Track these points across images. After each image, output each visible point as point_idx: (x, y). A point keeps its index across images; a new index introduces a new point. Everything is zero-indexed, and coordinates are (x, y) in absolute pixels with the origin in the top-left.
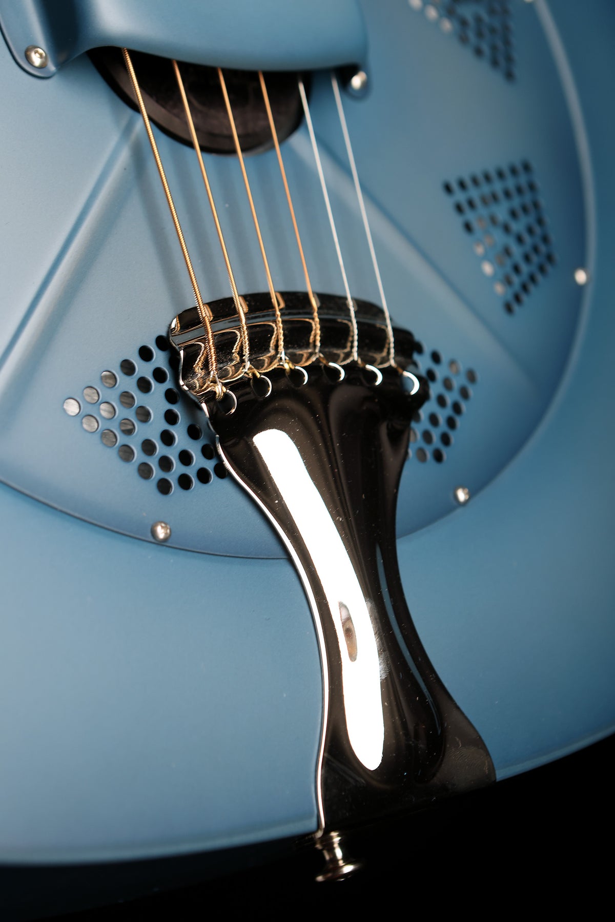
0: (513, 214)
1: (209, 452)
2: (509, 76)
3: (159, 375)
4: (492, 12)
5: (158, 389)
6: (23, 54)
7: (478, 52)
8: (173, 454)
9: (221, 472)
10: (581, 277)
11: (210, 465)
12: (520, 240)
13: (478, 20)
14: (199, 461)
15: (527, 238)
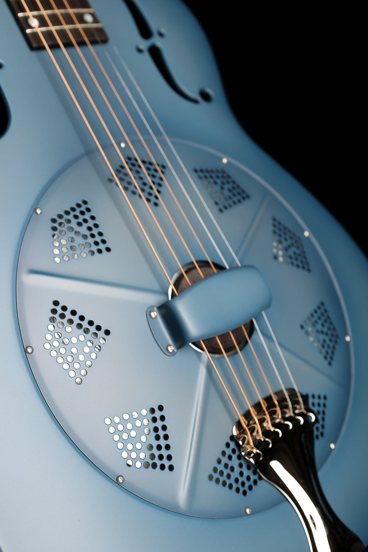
0: (323, 325)
1: (255, 473)
2: (309, 270)
3: (234, 451)
4: (298, 248)
5: (234, 457)
6: (166, 349)
7: (298, 266)
8: (244, 479)
9: (260, 478)
10: (348, 339)
11: (256, 477)
12: (327, 334)
13: (295, 253)
14: (253, 477)
15: (329, 333)
